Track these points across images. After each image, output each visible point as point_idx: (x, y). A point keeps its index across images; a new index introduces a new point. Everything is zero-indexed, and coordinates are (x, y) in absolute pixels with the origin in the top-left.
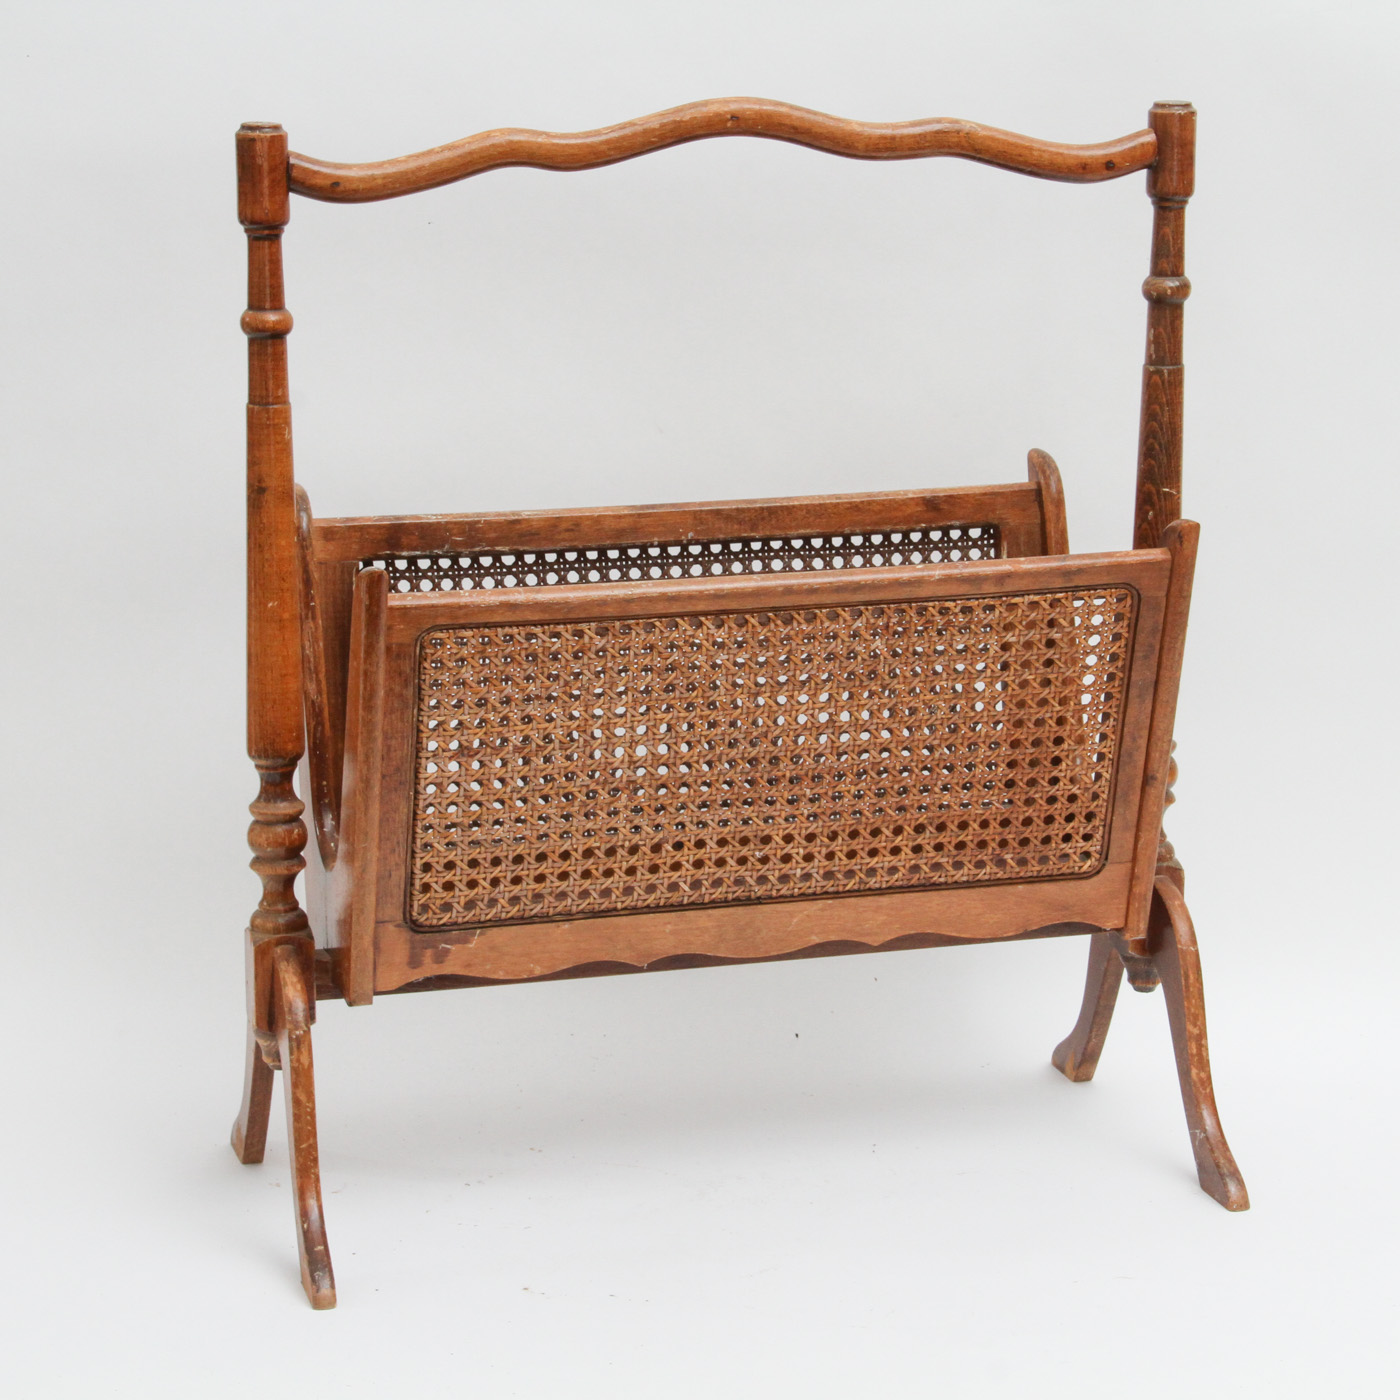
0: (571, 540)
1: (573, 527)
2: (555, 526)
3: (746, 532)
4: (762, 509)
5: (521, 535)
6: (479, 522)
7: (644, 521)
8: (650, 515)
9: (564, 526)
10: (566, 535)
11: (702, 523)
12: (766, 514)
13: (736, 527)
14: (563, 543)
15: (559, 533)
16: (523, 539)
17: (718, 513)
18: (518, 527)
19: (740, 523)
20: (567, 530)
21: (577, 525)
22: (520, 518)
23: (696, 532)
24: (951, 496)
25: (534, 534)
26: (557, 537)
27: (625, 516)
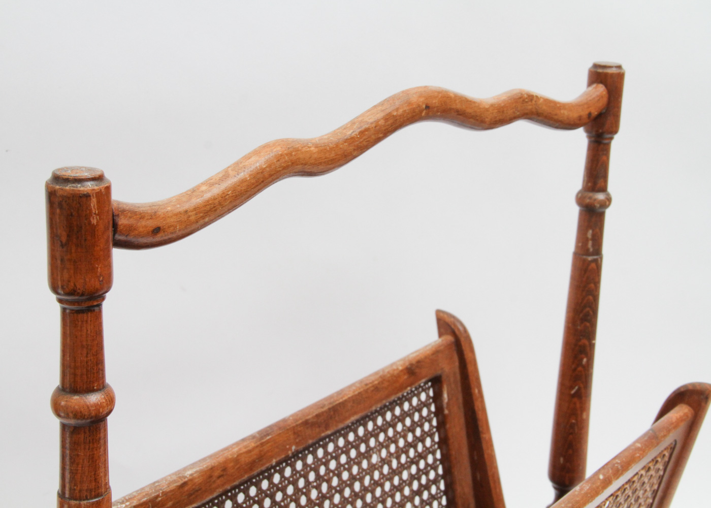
0: (223, 485)
1: (222, 473)
2: (211, 477)
3: (323, 432)
4: (329, 409)
5: (190, 495)
6: (158, 496)
7: (266, 448)
8: (268, 442)
9: (216, 474)
10: (219, 482)
11: (299, 436)
12: (332, 413)
13: (317, 430)
14: (218, 490)
15: (214, 482)
16: (191, 498)
17: (306, 423)
18: (186, 488)
19: (319, 427)
20: (219, 477)
21: (225, 470)
22: (186, 479)
23: (297, 444)
24: (418, 362)
25: (197, 491)
26: (214, 486)
27: (254, 448)
